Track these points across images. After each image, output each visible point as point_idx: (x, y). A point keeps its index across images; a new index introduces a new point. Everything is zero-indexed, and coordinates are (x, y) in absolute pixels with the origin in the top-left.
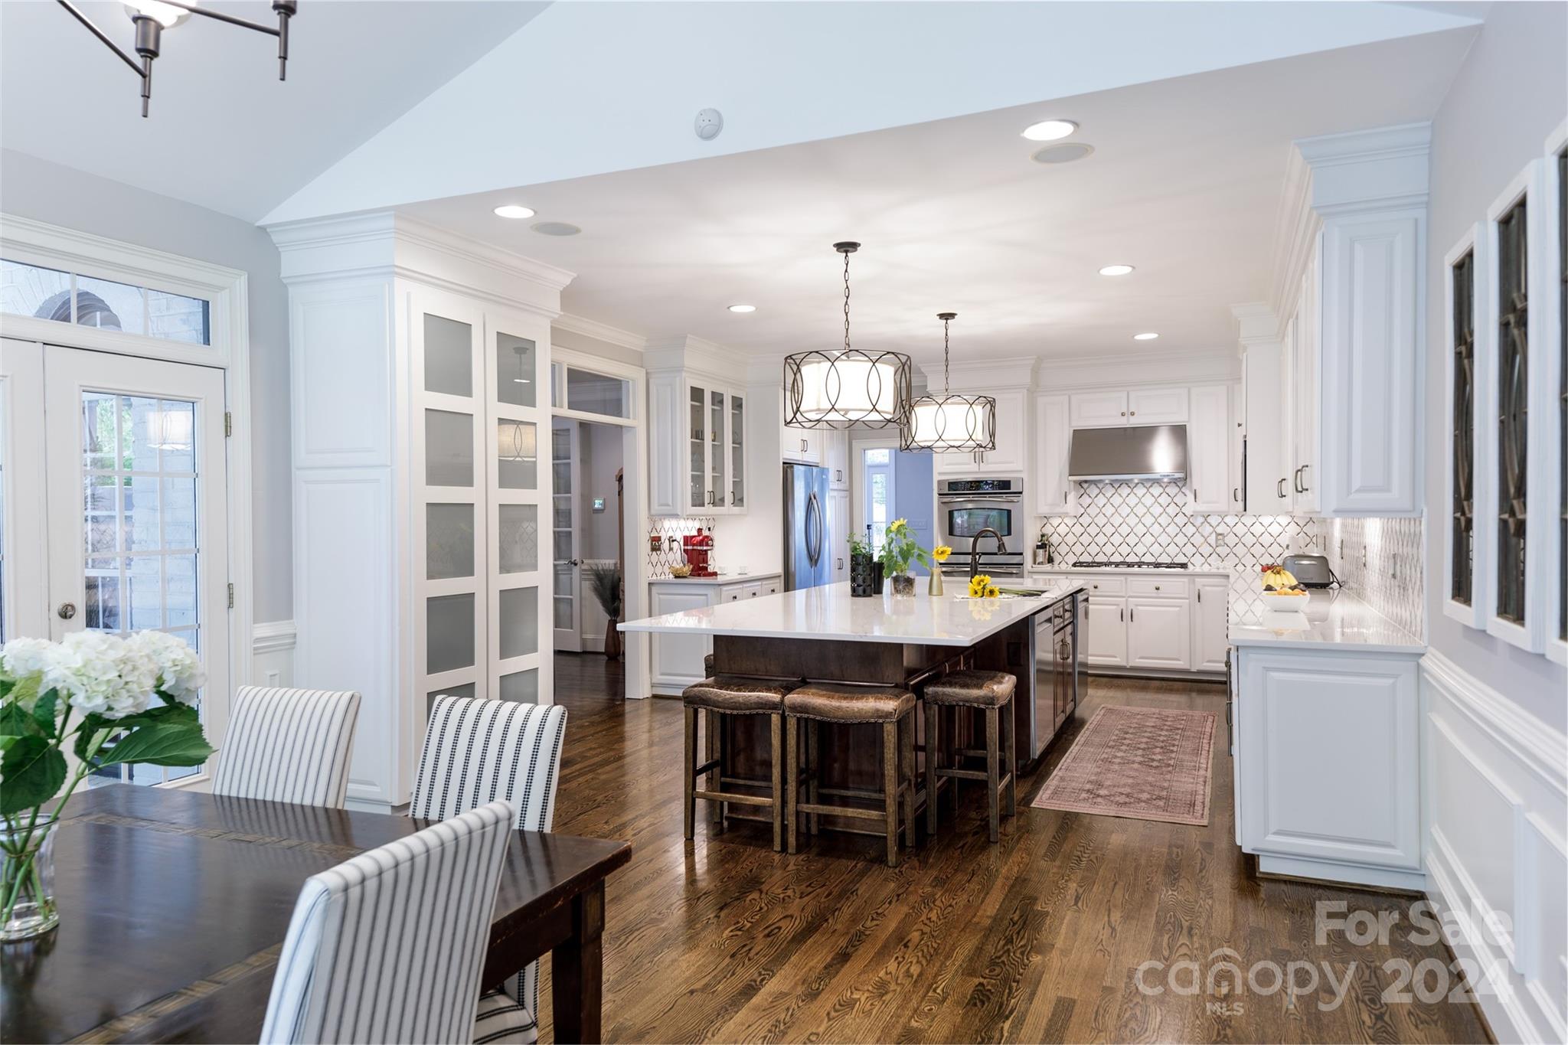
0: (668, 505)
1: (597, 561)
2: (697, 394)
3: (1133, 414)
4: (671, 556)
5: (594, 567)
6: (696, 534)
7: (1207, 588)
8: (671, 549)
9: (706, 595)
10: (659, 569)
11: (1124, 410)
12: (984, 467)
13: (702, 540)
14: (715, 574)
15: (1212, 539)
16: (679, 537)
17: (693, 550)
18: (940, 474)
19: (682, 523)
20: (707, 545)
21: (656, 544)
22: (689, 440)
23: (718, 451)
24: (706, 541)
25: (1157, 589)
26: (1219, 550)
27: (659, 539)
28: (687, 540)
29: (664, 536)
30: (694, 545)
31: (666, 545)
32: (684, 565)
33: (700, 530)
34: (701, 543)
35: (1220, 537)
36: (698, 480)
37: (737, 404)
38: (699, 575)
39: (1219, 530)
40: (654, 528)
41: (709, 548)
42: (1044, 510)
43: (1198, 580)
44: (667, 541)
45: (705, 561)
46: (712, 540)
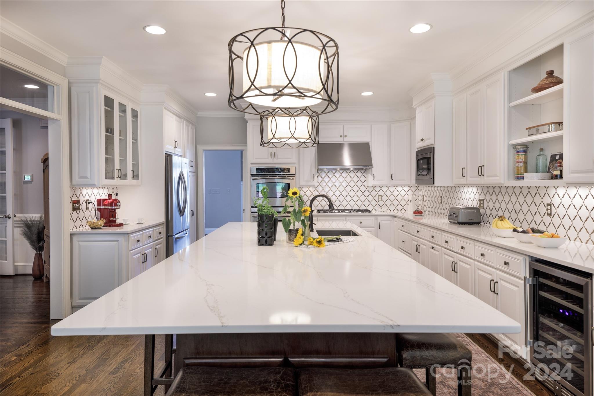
0: (87, 178)
1: (26, 215)
2: (109, 102)
3: (346, 136)
4: (87, 213)
5: (24, 219)
6: (107, 198)
7: (383, 222)
8: (87, 208)
9: (118, 241)
10: (78, 223)
11: (342, 134)
12: (275, 161)
13: (112, 202)
14: (121, 225)
15: (376, 198)
16: (94, 199)
17: (104, 209)
18: (252, 164)
19: (95, 191)
20: (116, 205)
21: (76, 205)
22: (103, 133)
23: (123, 142)
24: (116, 203)
25: (361, 223)
26: (379, 203)
27: (78, 202)
28: (100, 202)
29: (82, 199)
30: (105, 205)
31: (83, 206)
32: (98, 220)
33: (110, 195)
34: (111, 204)
35: (380, 197)
36: (109, 161)
37: (135, 114)
38: (110, 226)
39: (380, 193)
40: (75, 194)
41: (117, 207)
42: (302, 183)
43: (379, 218)
44: (84, 203)
45: (114, 216)
46: (119, 202)
